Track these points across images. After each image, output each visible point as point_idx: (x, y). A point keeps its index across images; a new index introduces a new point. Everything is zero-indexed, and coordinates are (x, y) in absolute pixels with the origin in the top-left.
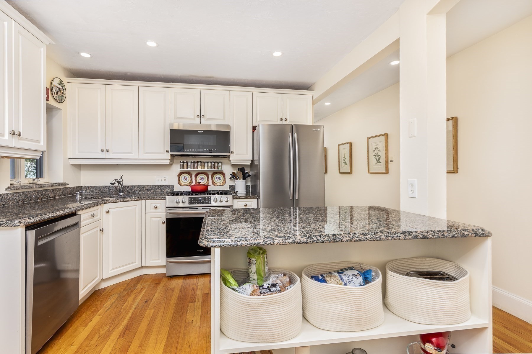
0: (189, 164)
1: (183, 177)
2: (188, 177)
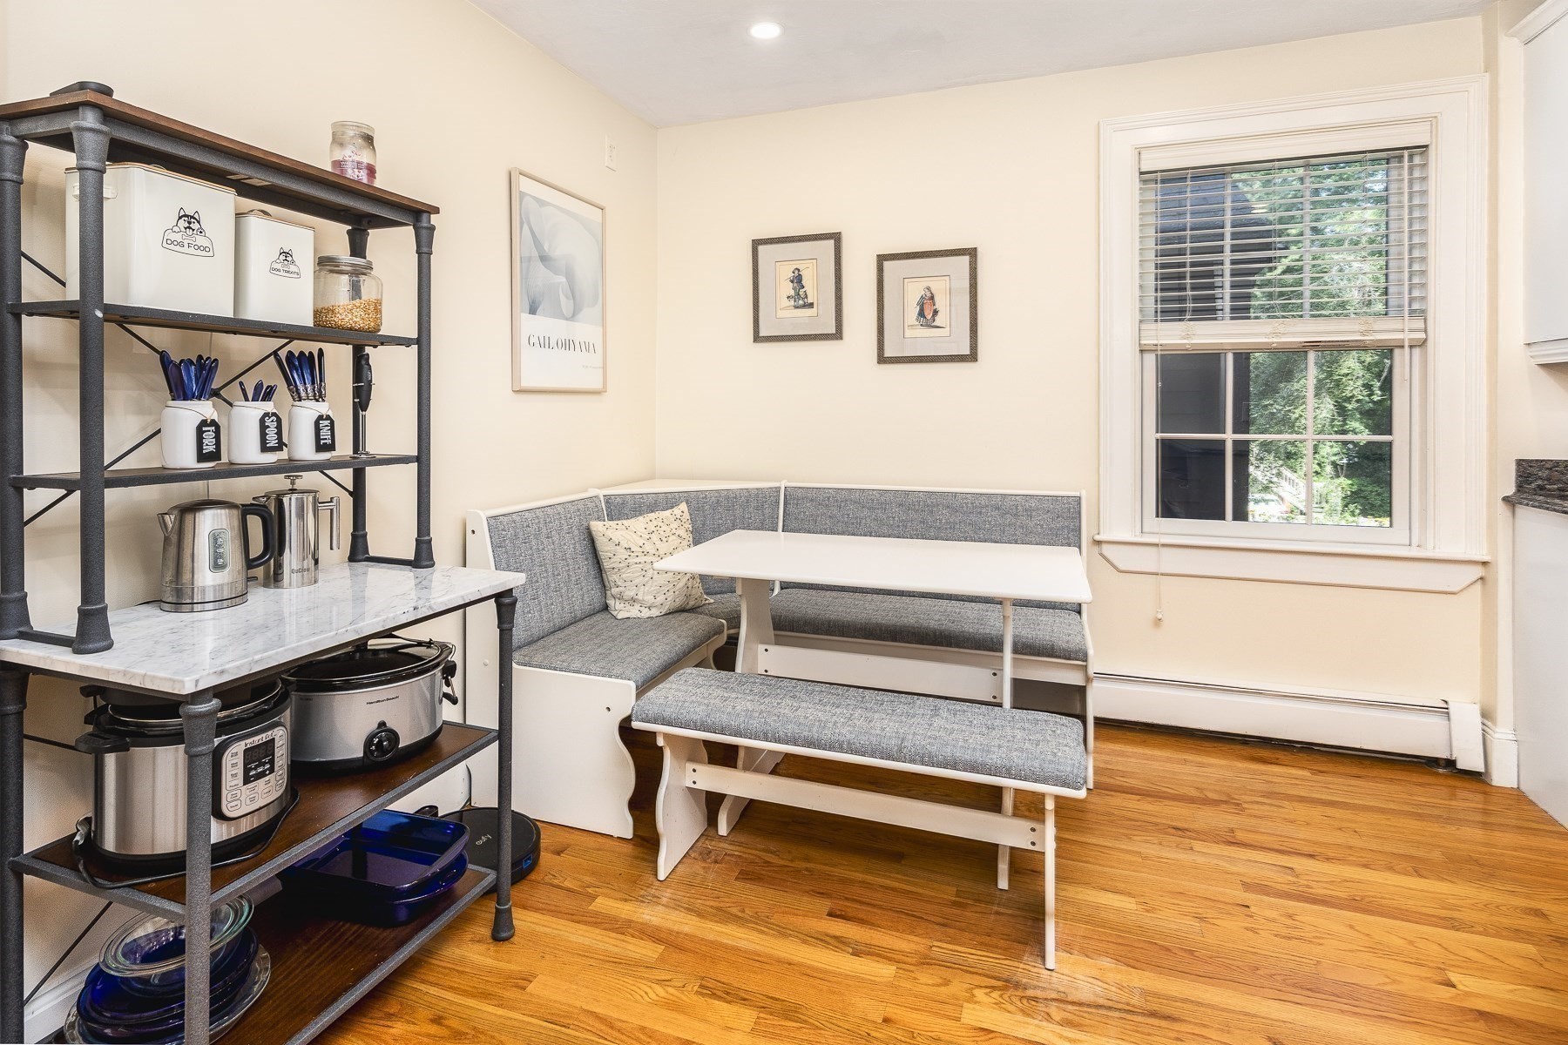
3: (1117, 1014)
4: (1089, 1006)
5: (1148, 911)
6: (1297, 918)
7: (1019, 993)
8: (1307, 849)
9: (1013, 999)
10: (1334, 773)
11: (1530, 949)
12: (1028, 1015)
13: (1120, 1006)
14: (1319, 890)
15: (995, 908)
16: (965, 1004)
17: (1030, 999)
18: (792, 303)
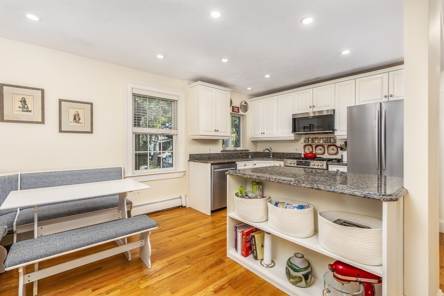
0: (310, 139)
1: (307, 148)
2: (310, 148)
3: (165, 268)
4: (160, 270)
5: (158, 249)
6: (178, 238)
7: (148, 276)
8: (173, 227)
9: (147, 278)
10: (168, 214)
11: (203, 228)
12: (152, 279)
13: (165, 267)
14: (178, 232)
15: (131, 265)
16: (140, 285)
17: (150, 276)
18: (21, 109)
